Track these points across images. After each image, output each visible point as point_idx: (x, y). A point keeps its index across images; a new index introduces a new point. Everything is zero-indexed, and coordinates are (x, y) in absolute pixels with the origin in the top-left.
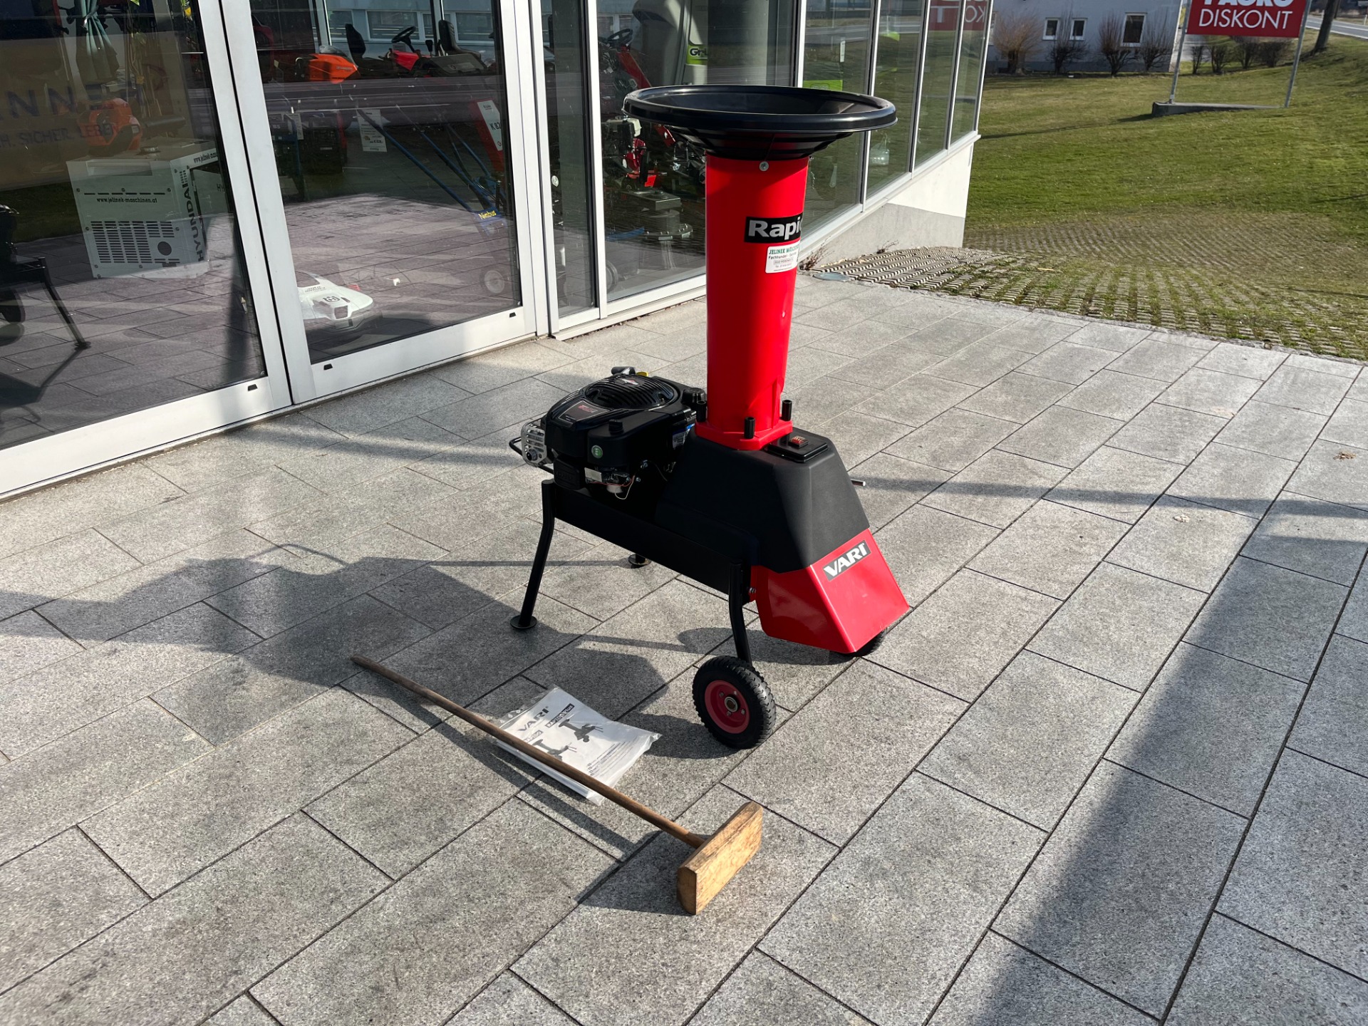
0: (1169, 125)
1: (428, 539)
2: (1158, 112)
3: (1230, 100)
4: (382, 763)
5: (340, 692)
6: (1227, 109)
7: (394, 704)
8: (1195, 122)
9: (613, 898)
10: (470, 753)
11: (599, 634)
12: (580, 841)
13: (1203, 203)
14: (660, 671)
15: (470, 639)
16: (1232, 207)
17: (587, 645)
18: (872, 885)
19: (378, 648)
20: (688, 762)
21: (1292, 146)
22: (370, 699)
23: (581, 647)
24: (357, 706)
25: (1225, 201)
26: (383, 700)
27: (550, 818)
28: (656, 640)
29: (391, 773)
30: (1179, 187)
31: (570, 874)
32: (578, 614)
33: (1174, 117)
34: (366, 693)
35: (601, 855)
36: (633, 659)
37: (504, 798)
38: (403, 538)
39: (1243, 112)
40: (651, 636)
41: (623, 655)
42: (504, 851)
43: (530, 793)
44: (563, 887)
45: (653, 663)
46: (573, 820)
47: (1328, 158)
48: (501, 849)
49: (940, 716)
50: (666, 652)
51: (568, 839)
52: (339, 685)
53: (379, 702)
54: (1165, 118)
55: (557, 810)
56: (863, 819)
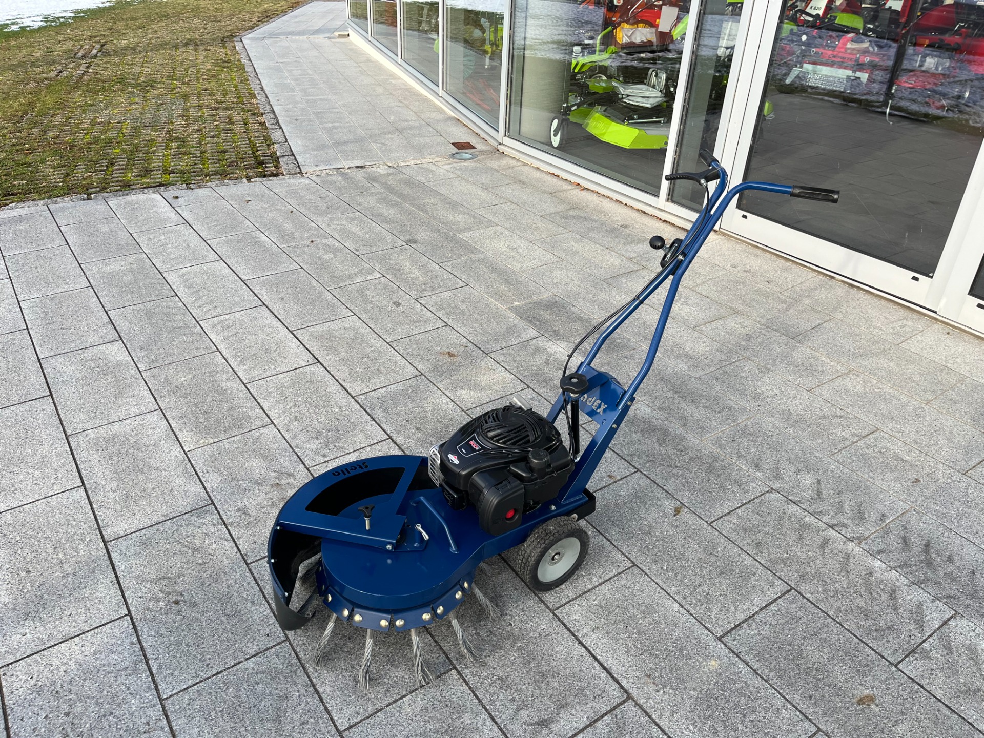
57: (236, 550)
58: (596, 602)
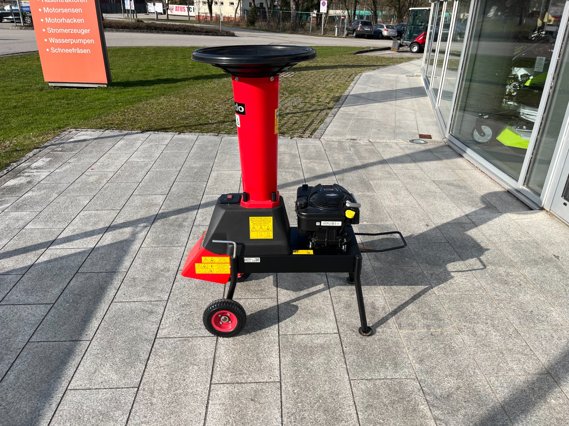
41: (305, 289)
45: (292, 292)
57: (114, 295)
58: (238, 391)
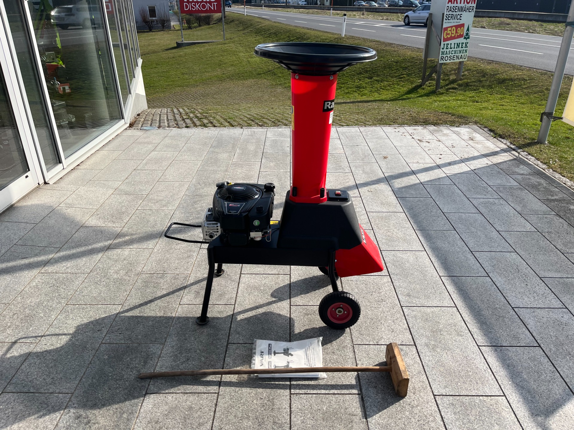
0: (187, 50)
1: (101, 303)
2: (179, 46)
3: (202, 39)
4: (217, 415)
5: (152, 396)
6: (205, 43)
7: (188, 386)
8: (196, 49)
9: (375, 409)
10: (250, 387)
11: (239, 310)
12: (337, 396)
13: (221, 79)
14: (281, 313)
15: (186, 339)
16: (232, 79)
17: (240, 317)
18: (437, 351)
19: (144, 365)
20: (334, 343)
21: (237, 55)
22: (172, 390)
23: (239, 319)
24: (170, 398)
25: (228, 78)
26: (179, 387)
27: (315, 394)
28: (265, 302)
29: (227, 417)
30: (207, 74)
31: (349, 410)
32: (220, 306)
33: (187, 47)
34: (166, 390)
35: (350, 396)
36: (265, 314)
37: (288, 397)
38: (87, 308)
39: (210, 43)
40: (261, 302)
41: (259, 314)
42: (315, 418)
43: (295, 388)
44: (354, 417)
45: (275, 312)
46: (324, 389)
47: (252, 58)
48: (313, 418)
49: (387, 284)
50: (274, 305)
51: (333, 398)
52: (147, 393)
53: (179, 390)
54: (183, 48)
55: (313, 389)
56: (408, 331)
